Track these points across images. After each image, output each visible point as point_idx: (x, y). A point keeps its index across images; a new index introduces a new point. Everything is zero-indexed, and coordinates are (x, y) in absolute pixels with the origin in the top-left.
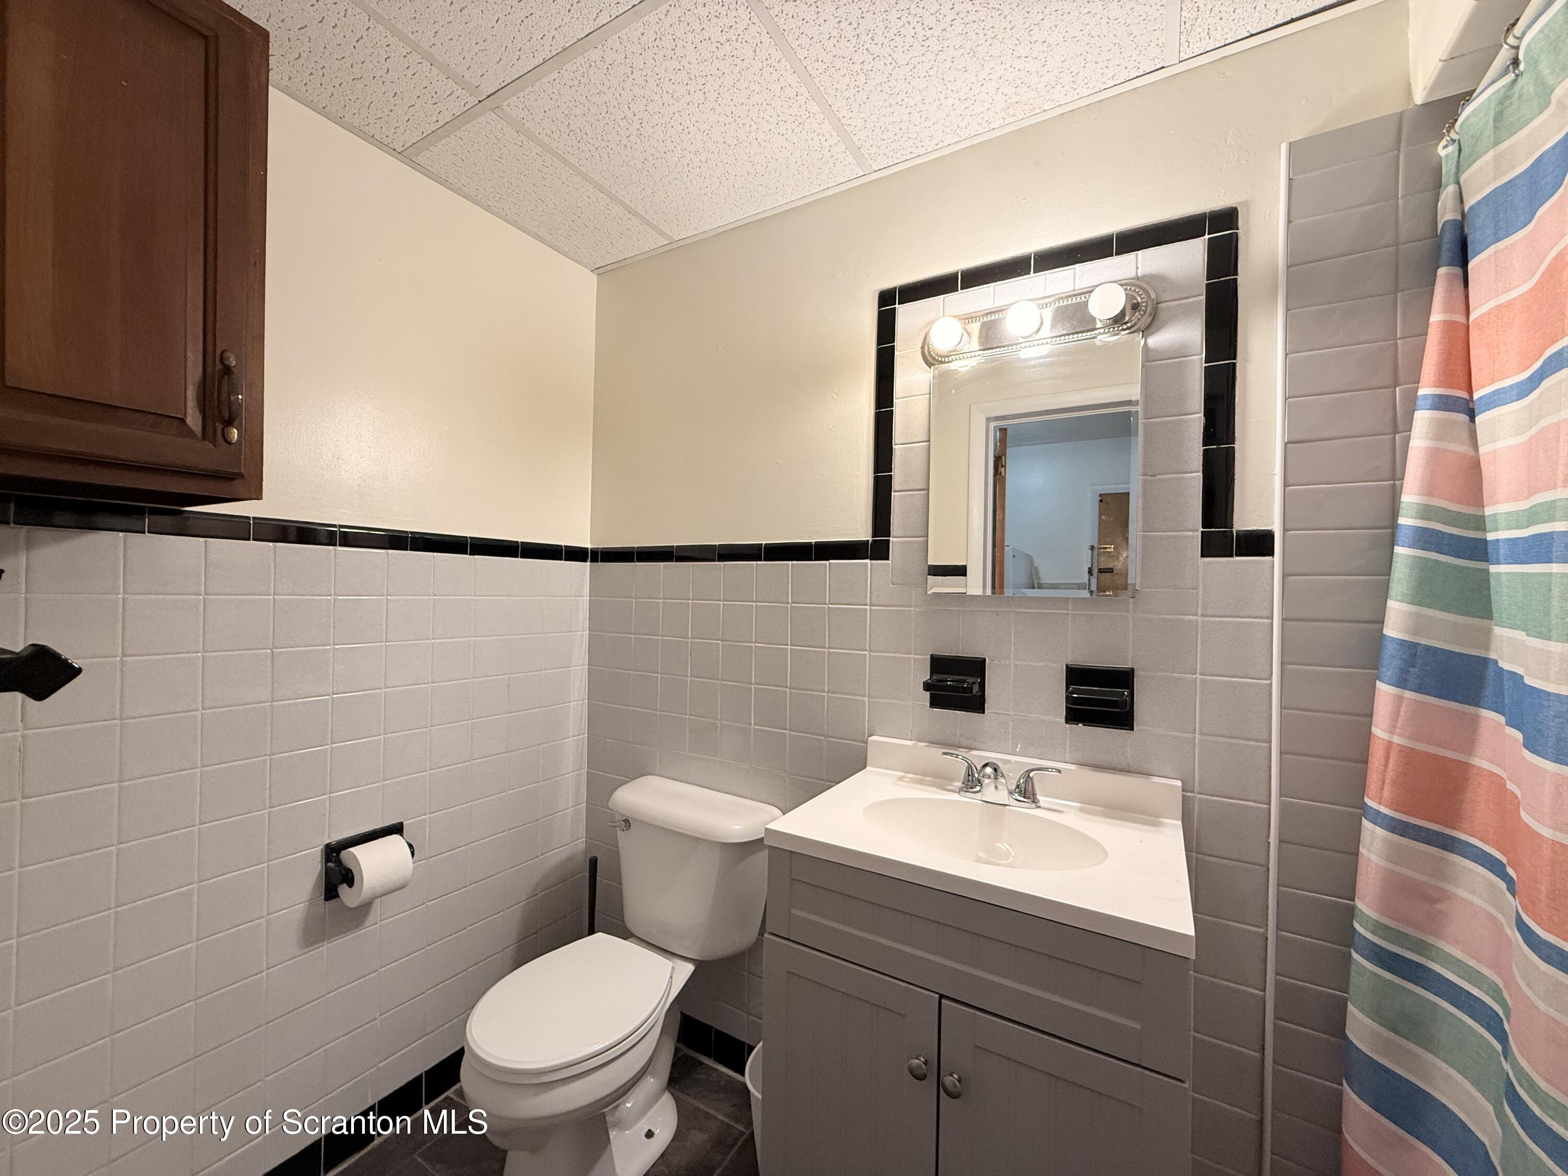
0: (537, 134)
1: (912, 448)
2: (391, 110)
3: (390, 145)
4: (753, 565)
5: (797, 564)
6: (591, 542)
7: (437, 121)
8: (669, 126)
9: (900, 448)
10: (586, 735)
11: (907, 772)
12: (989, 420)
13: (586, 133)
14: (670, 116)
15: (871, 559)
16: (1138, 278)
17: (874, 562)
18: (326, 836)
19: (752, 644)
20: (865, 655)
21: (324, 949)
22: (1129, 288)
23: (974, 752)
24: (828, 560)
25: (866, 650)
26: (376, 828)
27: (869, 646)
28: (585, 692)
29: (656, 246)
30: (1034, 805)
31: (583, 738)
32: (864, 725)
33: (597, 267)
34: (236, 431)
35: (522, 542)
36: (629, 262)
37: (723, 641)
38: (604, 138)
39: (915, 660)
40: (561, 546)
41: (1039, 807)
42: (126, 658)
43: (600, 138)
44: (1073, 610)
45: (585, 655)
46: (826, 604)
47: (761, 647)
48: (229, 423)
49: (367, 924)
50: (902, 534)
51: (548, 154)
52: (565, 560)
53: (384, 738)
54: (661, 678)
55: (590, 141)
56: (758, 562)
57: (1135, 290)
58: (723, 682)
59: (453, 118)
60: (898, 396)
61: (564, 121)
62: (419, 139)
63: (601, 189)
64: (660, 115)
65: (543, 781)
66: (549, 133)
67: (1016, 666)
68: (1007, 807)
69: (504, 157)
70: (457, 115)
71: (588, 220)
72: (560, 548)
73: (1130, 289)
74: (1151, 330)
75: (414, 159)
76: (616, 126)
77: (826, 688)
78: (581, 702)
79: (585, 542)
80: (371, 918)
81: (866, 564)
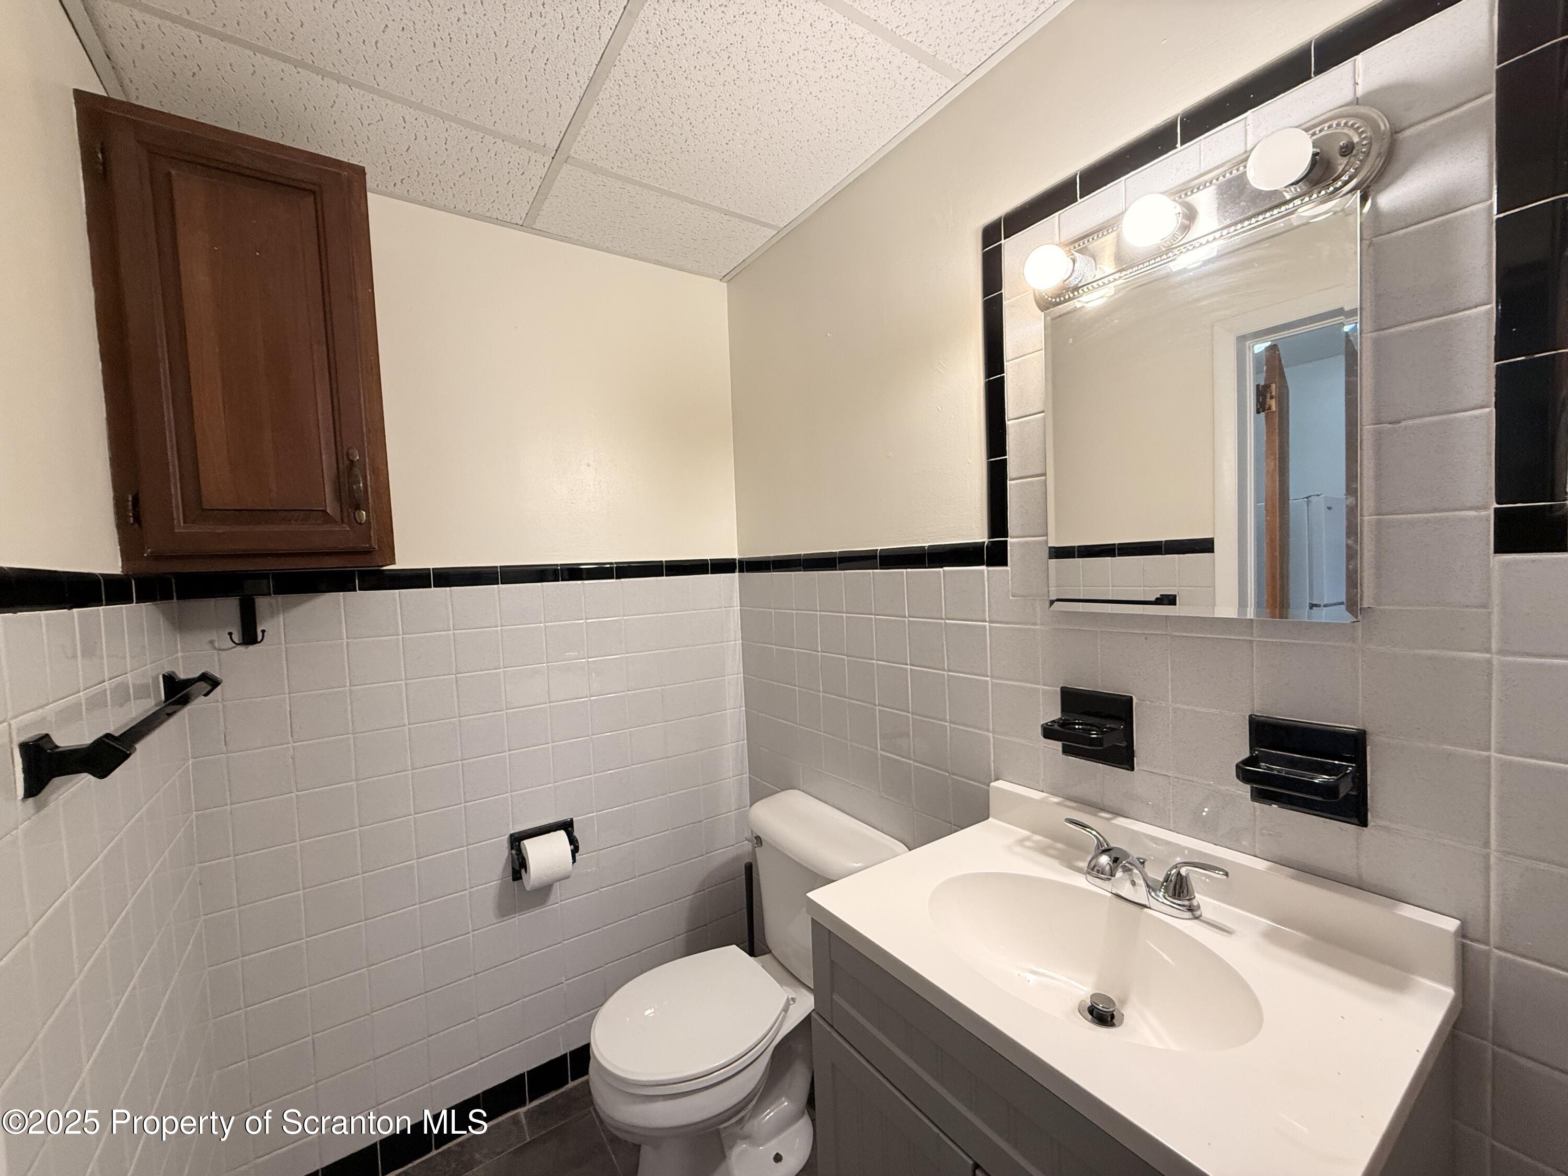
0: (610, 170)
1: (1028, 422)
2: (497, 192)
3: (512, 221)
4: (870, 573)
5: (911, 572)
6: (739, 553)
7: (533, 188)
8: (717, 115)
9: (1014, 424)
10: (746, 741)
11: (1034, 832)
12: (1242, 339)
13: (649, 153)
14: (714, 105)
15: (988, 565)
16: (1357, 102)
17: (991, 568)
18: (511, 826)
19: (874, 661)
20: (987, 681)
21: (517, 920)
22: (1335, 123)
23: (1120, 821)
24: (942, 567)
25: (988, 676)
26: (551, 822)
27: (991, 672)
28: (742, 699)
29: (767, 239)
30: (1188, 915)
31: (743, 744)
32: (990, 764)
33: (723, 275)
34: (364, 513)
35: (666, 561)
36: (748, 262)
37: (848, 656)
38: (666, 151)
39: (1044, 692)
40: (707, 560)
41: (1197, 918)
42: (354, 688)
43: (663, 154)
44: (1261, 637)
45: (739, 664)
46: (943, 619)
47: (883, 666)
48: (358, 508)
49: (550, 903)
50: (1021, 534)
51: (628, 185)
52: (712, 573)
53: (552, 746)
54: (800, 691)
55: (656, 158)
56: (875, 571)
57: (1346, 124)
58: (851, 701)
59: (541, 180)
60: (1009, 358)
61: (625, 148)
62: (528, 208)
63: (692, 202)
64: (704, 109)
65: (703, 785)
66: (620, 164)
67: (1175, 710)
68: (1146, 910)
69: (597, 201)
70: (543, 177)
71: (693, 234)
72: (706, 562)
73: (1338, 125)
74: (1386, 180)
75: (534, 227)
76: (670, 135)
77: (948, 718)
78: (737, 710)
79: (734, 554)
80: (552, 898)
81: (982, 571)
